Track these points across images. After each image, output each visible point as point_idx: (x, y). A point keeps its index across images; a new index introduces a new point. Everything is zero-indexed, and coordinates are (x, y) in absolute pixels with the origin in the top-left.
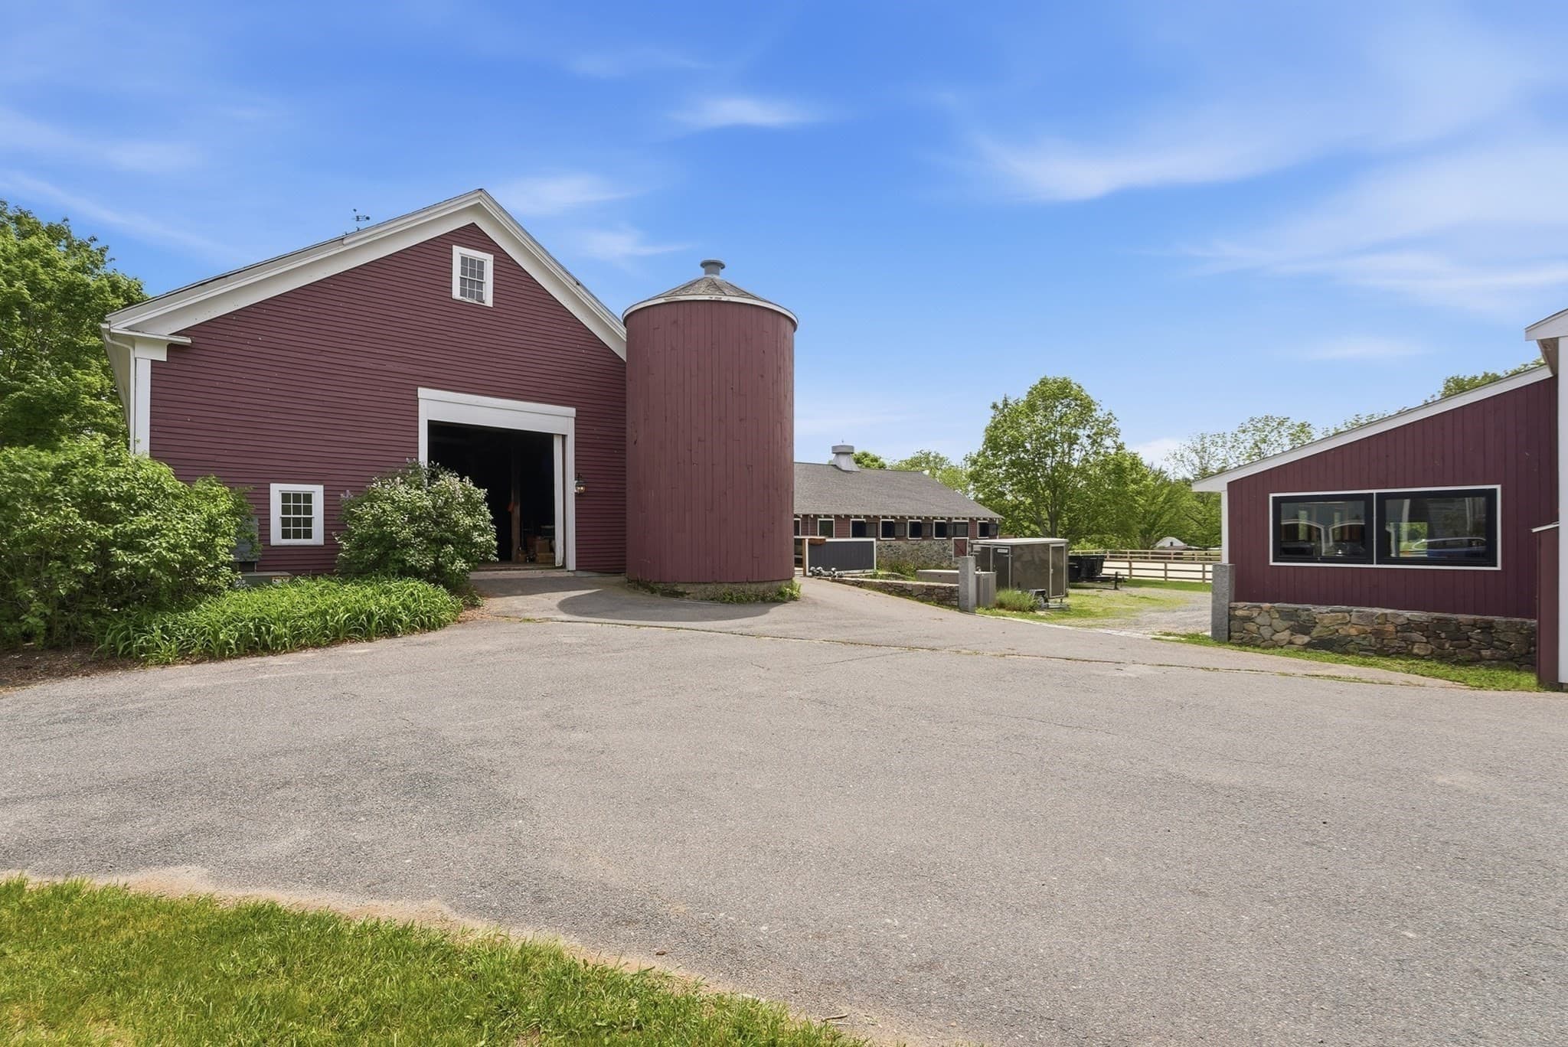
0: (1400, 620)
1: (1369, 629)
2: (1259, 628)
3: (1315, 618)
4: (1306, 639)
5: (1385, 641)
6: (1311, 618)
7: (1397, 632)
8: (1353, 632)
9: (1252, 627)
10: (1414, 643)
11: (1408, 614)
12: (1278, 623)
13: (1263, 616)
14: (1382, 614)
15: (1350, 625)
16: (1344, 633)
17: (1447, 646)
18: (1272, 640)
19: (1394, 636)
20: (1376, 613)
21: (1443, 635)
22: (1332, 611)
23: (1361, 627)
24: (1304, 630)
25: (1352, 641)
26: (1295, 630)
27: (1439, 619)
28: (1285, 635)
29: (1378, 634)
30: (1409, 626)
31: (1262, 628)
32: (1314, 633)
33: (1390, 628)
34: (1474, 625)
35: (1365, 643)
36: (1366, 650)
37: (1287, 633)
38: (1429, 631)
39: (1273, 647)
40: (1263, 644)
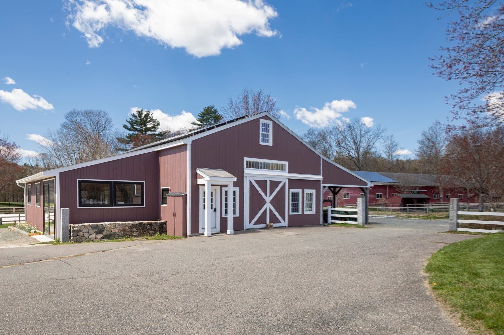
0: (130, 225)
1: (121, 229)
2: (83, 234)
3: (104, 227)
4: (101, 236)
5: (126, 233)
6: (103, 227)
7: (129, 229)
8: (117, 230)
9: (81, 234)
10: (133, 232)
11: (131, 222)
12: (91, 231)
13: (86, 229)
14: (125, 223)
15: (115, 228)
16: (114, 231)
17: (142, 231)
18: (88, 238)
19: (128, 231)
20: (123, 223)
21: (141, 228)
22: (110, 224)
23: (119, 229)
24: (100, 232)
25: (117, 234)
26: (97, 233)
27: (140, 223)
28: (93, 236)
29: (124, 230)
30: (132, 226)
31: (85, 234)
32: (104, 233)
33: (127, 228)
34: (148, 224)
35: (120, 234)
36: (121, 237)
37: (95, 234)
38: (137, 227)
39: (89, 241)
40: (85, 240)
